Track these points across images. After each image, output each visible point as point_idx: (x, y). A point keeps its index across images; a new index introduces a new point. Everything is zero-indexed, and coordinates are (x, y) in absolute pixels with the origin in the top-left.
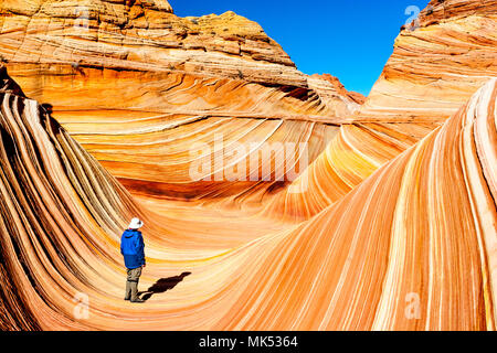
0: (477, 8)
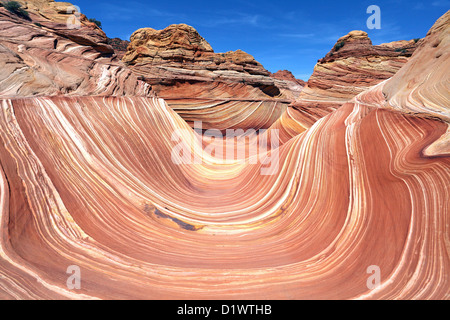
0: (353, 53)
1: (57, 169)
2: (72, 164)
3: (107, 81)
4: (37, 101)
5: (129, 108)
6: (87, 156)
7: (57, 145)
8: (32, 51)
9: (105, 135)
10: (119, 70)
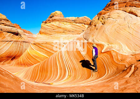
0: (58, 20)
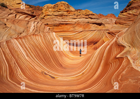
1: (19, 61)
2: (22, 60)
3: (33, 28)
4: (12, 41)
5: (41, 38)
6: (26, 57)
7: (18, 54)
8: (9, 21)
9: (32, 50)
10: (38, 23)
